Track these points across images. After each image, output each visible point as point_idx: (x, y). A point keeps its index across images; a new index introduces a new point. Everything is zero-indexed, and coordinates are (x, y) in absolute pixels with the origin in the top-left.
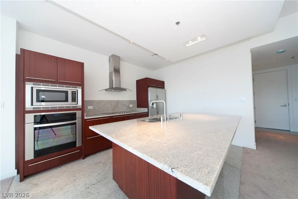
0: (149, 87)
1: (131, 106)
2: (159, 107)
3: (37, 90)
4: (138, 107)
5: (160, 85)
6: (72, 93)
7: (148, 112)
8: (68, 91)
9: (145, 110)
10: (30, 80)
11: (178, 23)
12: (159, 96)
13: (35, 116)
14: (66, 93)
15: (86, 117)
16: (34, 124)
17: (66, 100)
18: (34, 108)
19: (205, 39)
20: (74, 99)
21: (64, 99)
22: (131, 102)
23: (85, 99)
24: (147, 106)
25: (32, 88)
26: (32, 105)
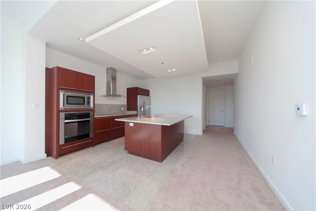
0: (138, 94)
1: (122, 109)
2: (145, 110)
3: (67, 96)
4: (128, 110)
5: (146, 93)
6: (88, 99)
7: (137, 114)
8: (85, 97)
9: (135, 112)
10: (62, 89)
11: (163, 63)
12: (145, 102)
13: (65, 114)
14: (84, 98)
15: (96, 116)
16: (65, 120)
17: (84, 104)
18: (64, 108)
19: (177, 70)
20: (89, 103)
21: (82, 103)
22: (122, 106)
23: (95, 103)
24: (136, 109)
25: (64, 94)
26: (64, 106)
